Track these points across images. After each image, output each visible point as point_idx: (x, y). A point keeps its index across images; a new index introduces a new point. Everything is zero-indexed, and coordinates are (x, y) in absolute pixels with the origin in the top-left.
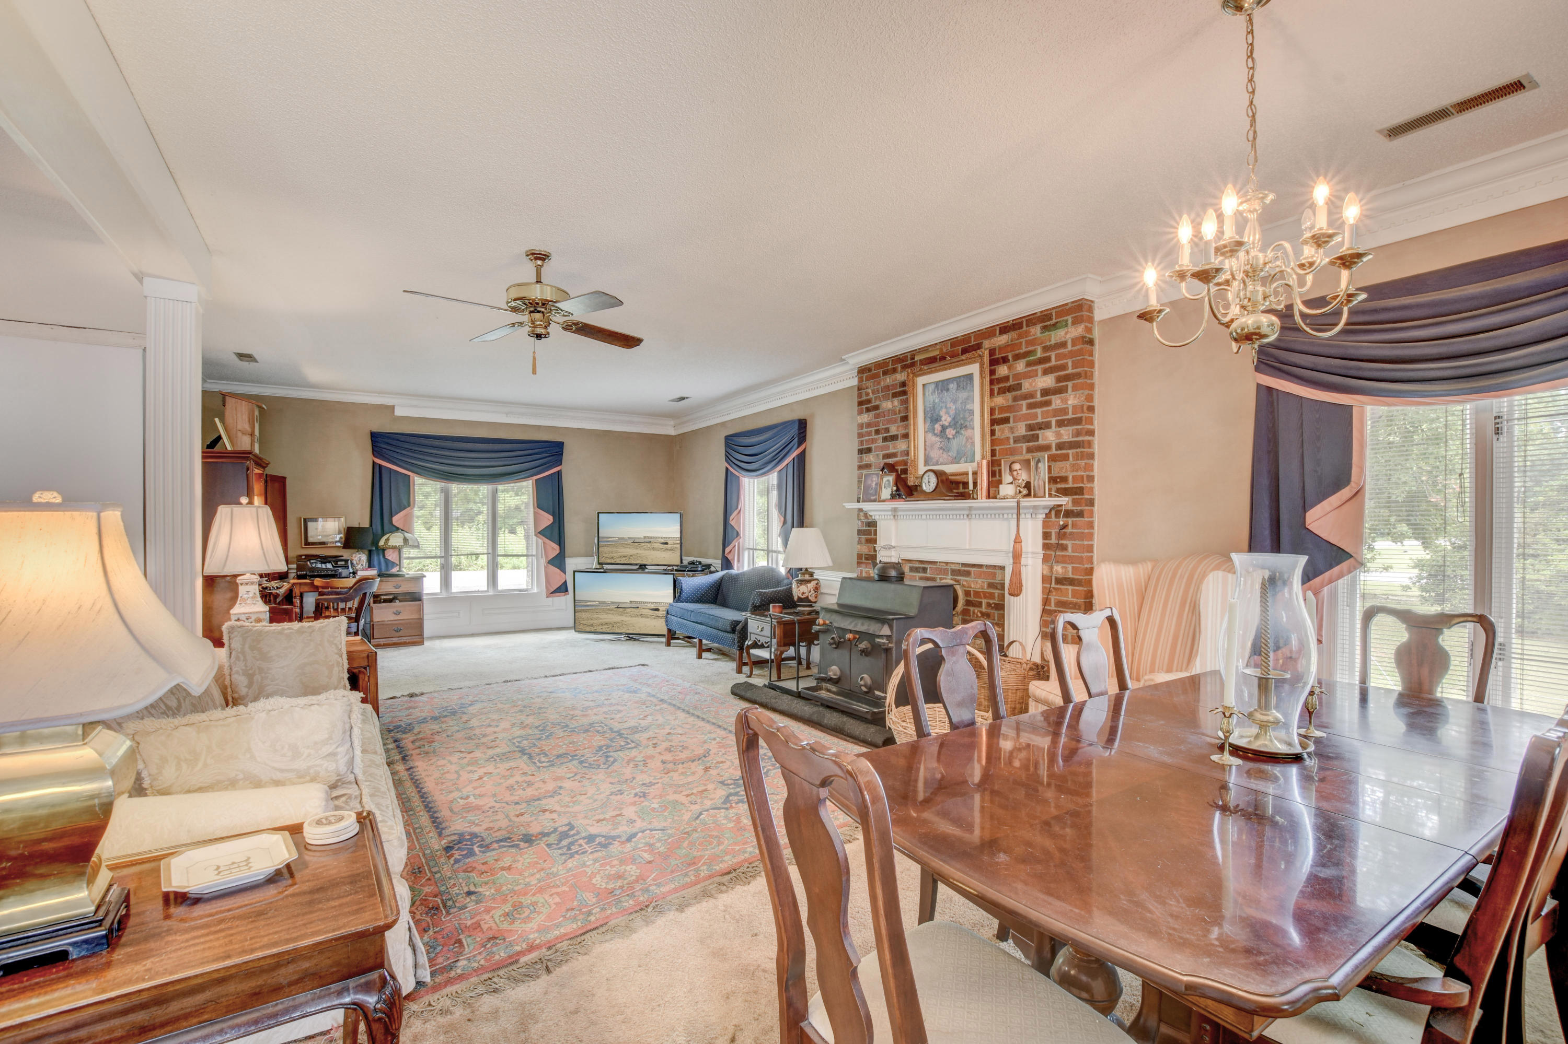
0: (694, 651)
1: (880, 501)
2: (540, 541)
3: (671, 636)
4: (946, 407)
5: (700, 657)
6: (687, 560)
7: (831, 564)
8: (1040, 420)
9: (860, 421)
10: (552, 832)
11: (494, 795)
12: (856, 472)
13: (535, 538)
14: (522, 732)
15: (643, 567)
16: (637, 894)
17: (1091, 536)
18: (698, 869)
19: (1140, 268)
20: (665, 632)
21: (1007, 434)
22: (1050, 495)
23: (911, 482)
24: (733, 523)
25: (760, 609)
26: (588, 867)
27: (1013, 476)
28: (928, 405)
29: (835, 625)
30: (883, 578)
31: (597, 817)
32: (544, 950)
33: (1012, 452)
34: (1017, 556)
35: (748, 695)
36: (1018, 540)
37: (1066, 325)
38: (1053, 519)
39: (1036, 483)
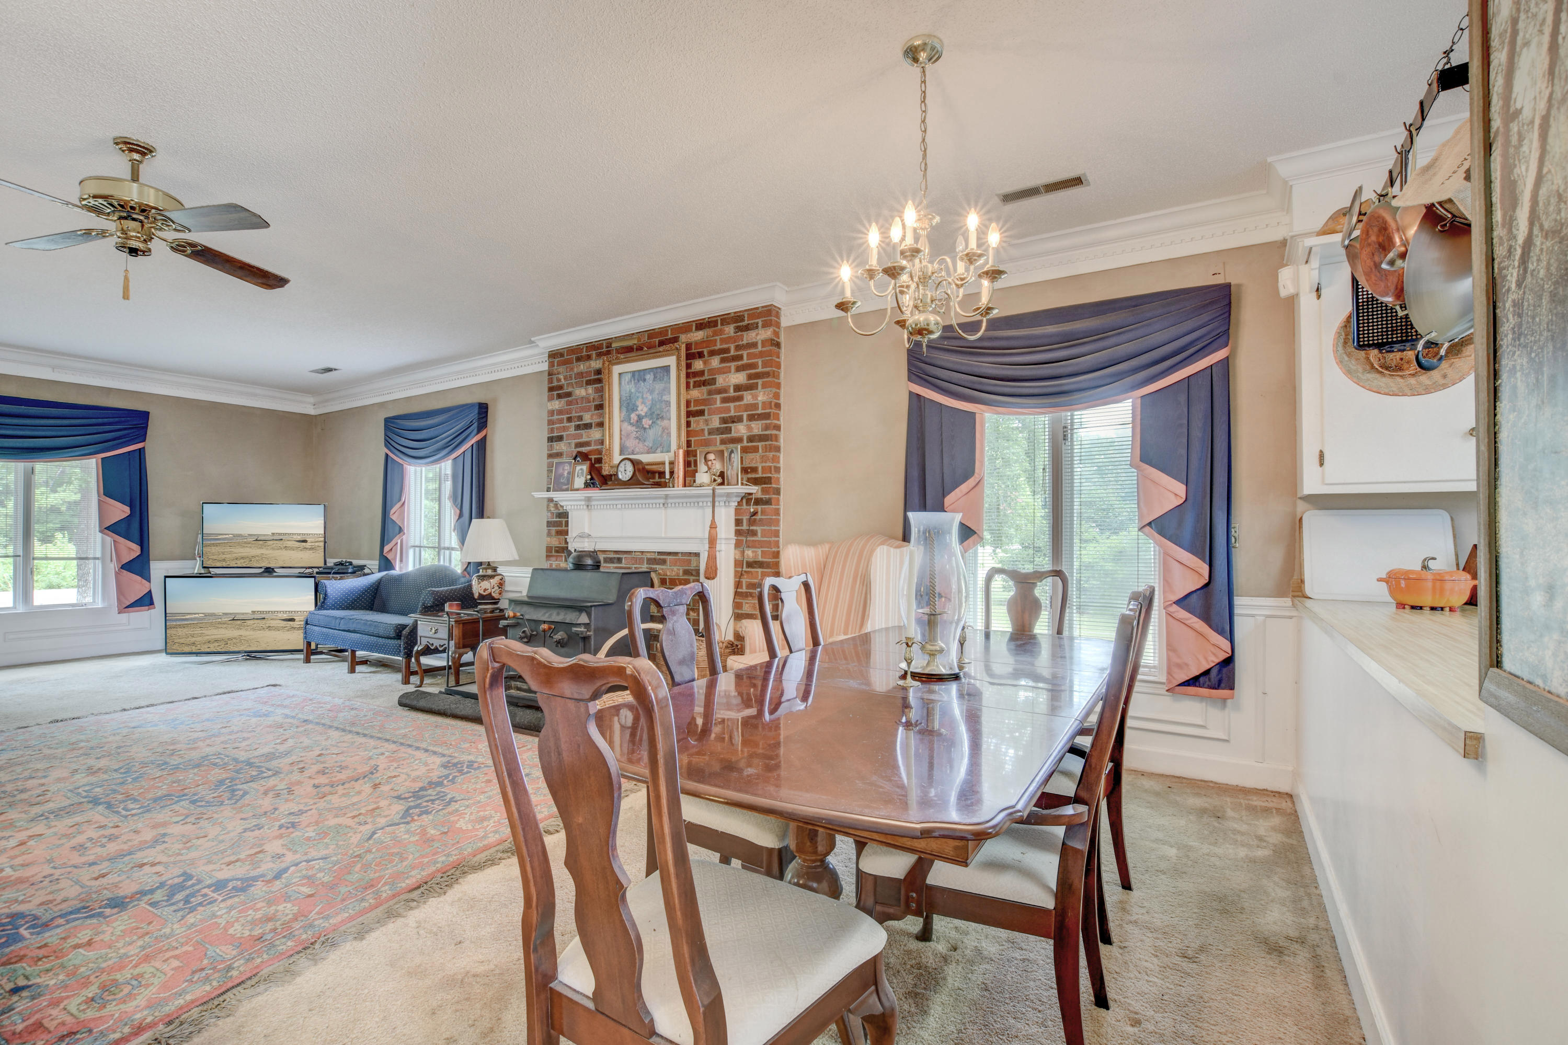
0: (345, 666)
1: (572, 490)
2: (109, 540)
3: (310, 653)
4: (643, 398)
5: (352, 670)
6: (331, 562)
7: (517, 558)
8: (732, 413)
9: (550, 408)
10: (158, 888)
11: (50, 861)
12: (545, 461)
13: (99, 535)
14: (93, 779)
15: (269, 571)
16: (296, 933)
17: (777, 522)
18: (378, 891)
19: (836, 265)
20: (301, 645)
21: (702, 426)
22: (742, 484)
23: (606, 471)
24: (394, 517)
25: (434, 608)
26: (221, 917)
27: (707, 465)
28: (623, 394)
29: (527, 617)
30: (579, 566)
31: (227, 860)
32: (161, 1026)
33: (706, 443)
34: (712, 541)
35: (422, 703)
36: (713, 526)
37: (757, 327)
38: (745, 507)
39: (729, 473)
